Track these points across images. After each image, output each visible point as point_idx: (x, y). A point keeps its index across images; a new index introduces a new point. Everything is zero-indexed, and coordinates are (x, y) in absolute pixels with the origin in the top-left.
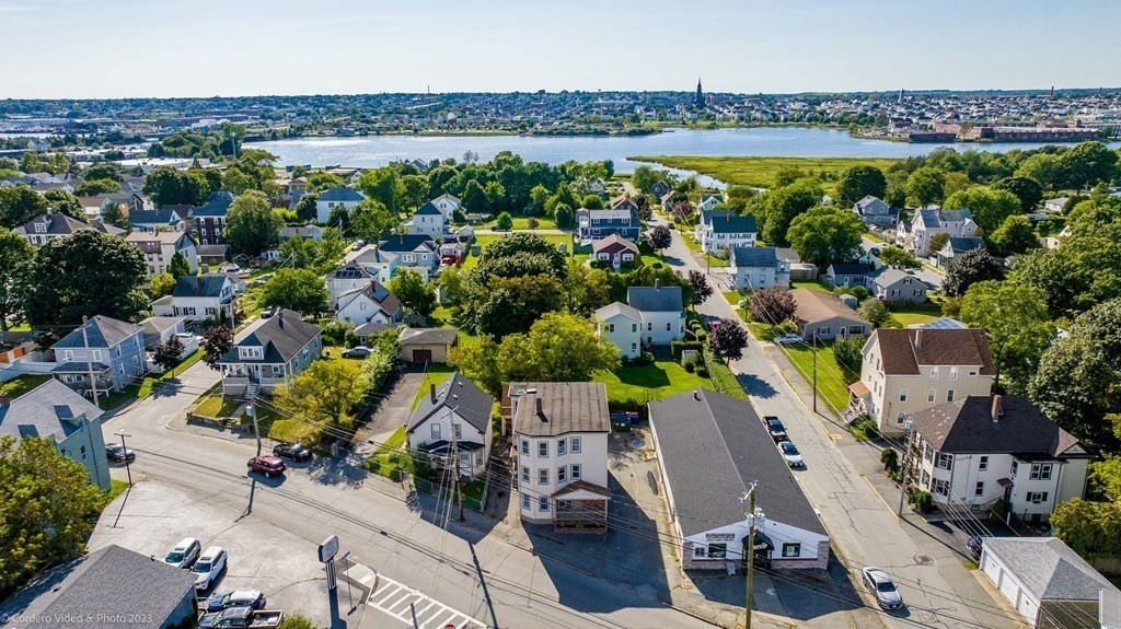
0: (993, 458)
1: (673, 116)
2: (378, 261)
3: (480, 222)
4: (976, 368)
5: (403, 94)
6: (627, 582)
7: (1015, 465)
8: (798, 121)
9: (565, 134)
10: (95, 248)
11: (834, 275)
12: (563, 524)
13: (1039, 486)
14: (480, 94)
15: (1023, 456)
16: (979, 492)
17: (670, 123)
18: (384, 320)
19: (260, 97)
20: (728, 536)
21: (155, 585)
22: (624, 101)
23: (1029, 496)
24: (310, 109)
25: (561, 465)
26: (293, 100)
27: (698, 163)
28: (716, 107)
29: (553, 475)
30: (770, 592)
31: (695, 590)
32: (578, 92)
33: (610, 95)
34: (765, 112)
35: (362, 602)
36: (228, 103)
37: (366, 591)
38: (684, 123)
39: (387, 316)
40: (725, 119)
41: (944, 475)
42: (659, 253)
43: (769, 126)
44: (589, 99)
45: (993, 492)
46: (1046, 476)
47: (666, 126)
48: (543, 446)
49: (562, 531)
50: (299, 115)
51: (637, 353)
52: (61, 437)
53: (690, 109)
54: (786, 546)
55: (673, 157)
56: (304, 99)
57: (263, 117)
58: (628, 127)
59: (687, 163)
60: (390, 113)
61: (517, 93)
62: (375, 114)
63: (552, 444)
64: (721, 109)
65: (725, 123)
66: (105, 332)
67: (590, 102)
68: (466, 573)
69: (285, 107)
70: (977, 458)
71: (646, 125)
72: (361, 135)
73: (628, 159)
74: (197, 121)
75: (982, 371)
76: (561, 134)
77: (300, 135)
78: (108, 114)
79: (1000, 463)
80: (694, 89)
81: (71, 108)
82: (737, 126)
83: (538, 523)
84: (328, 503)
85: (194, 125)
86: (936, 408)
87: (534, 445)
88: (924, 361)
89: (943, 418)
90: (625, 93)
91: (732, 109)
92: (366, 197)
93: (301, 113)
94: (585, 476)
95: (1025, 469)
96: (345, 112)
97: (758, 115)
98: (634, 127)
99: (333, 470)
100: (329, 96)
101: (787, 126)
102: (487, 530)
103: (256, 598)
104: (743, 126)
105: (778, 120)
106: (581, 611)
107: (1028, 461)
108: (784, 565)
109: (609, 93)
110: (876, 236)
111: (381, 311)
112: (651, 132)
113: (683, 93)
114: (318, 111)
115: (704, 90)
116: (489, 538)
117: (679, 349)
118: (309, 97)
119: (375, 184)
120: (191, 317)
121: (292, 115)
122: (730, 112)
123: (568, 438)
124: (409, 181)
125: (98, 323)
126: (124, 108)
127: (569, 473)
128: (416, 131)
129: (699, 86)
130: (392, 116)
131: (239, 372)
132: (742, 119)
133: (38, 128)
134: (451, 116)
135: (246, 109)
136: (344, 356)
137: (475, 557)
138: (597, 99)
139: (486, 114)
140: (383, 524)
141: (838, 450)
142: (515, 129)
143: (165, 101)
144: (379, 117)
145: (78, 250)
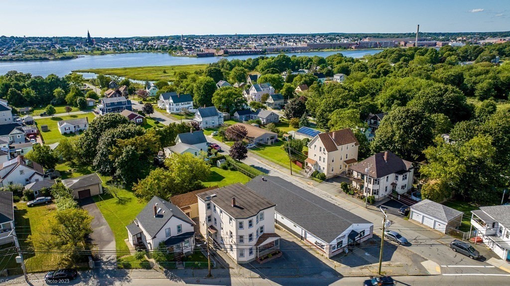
0: (390, 176)
1: (79, 49)
3: (29, 112)
4: (353, 144)
6: (315, 274)
7: (397, 177)
8: (142, 50)
9: (22, 60)
11: (238, 116)
12: (263, 259)
13: (404, 183)
15: (400, 173)
16: (386, 190)
17: (80, 52)
20: (344, 236)
23: (402, 187)
25: (250, 233)
28: (100, 44)
30: (366, 254)
31: (343, 265)
32: (12, 37)
34: (125, 46)
38: (87, 53)
40: (107, 50)
41: (376, 187)
42: (148, 116)
44: (22, 41)
45: (390, 189)
46: (406, 178)
47: (77, 54)
49: (264, 261)
53: (86, 46)
54: (361, 233)
58: (58, 56)
59: (107, 72)
63: (255, 219)
64: (103, 45)
65: (108, 52)
67: (24, 43)
70: (386, 177)
71: (67, 54)
80: (85, 36)
82: (114, 53)
83: (252, 261)
87: (246, 222)
88: (338, 144)
94: (266, 231)
95: (400, 177)
98: (61, 55)
101: (138, 52)
104: (117, 53)
105: (133, 50)
108: (360, 241)
111: (36, 173)
112: (72, 57)
113: (77, 37)
117: (215, 160)
122: (107, 46)
123: (259, 214)
127: (259, 231)
129: (88, 34)
132: (116, 50)
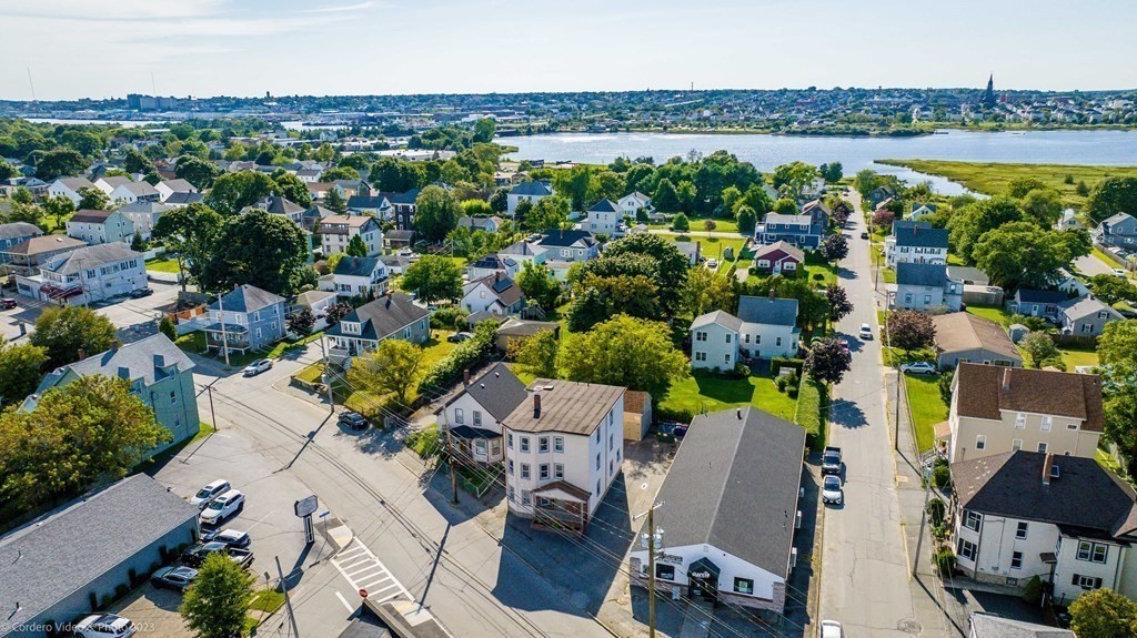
0: (1034, 527)
1: (953, 116)
2: (525, 254)
3: (661, 222)
4: (1077, 421)
5: (667, 91)
6: (567, 586)
7: (1060, 539)
8: (1111, 122)
9: (821, 134)
10: (259, 227)
11: (1019, 302)
12: (538, 521)
13: (1090, 569)
14: (745, 91)
15: (1068, 530)
16: (1016, 563)
17: (947, 123)
18: (500, 311)
19: (531, 94)
20: (676, 558)
21: (161, 511)
22: (904, 99)
23: (1076, 579)
24: (575, 106)
25: (544, 462)
26: (559, 97)
27: (954, 169)
28: (1009, 107)
29: (535, 472)
30: (704, 624)
31: (629, 607)
32: (852, 90)
33: (889, 92)
34: (1069, 113)
35: (328, 558)
36: (502, 98)
37: (336, 548)
38: (963, 124)
39: (503, 306)
40: (1016, 120)
41: (971, 536)
42: (833, 264)
43: (1070, 129)
44: (862, 97)
45: (1032, 566)
46: (1100, 558)
47: (941, 127)
48: (544, 441)
49: (537, 527)
50: (561, 111)
51: (731, 365)
52: (150, 380)
53: (976, 109)
54: (737, 580)
55: (928, 162)
56: (570, 96)
57: (528, 113)
58: (893, 128)
59: (940, 169)
60: (647, 110)
61: (786, 90)
62: (632, 110)
63: (534, 441)
64: (1014, 109)
65: (1014, 125)
66: (248, 299)
67: (863, 100)
68: (428, 550)
69: (552, 103)
70: (1013, 523)
71: (915, 124)
72: (611, 131)
73: (875, 162)
74: (467, 116)
75: (1084, 426)
76: (815, 133)
77: (554, 131)
78: (397, 108)
79: (1042, 534)
80: (984, 87)
81: (370, 103)
82: (1030, 128)
83: (521, 516)
84: (355, 469)
85: (464, 119)
86: (984, 459)
87: (517, 437)
88: (1008, 404)
89: (984, 471)
90: (906, 91)
91: (1028, 108)
92: (554, 192)
93: (564, 109)
94: (568, 477)
95: (1070, 546)
96: (605, 109)
97: (1060, 116)
98: (901, 127)
99: (378, 442)
100: (594, 93)
101: (1095, 129)
102: (471, 514)
103: (239, 537)
104: (1036, 129)
105: (1086, 121)
106: (505, 604)
107: (1073, 536)
108: (735, 600)
109: (888, 90)
110: (1116, 261)
111: (498, 301)
112: (921, 133)
113: (975, 90)
114: (579, 108)
115: (996, 87)
116: (471, 522)
117: (778, 365)
118: (575, 94)
119: (568, 180)
120: (346, 293)
121: (555, 111)
122: (1025, 113)
123: (551, 437)
124: (606, 178)
125: (245, 291)
126: (413, 103)
127: (552, 472)
128: (665, 128)
129: (991, 83)
130: (649, 113)
131: (344, 344)
132: (1037, 120)
133: (338, 121)
134: (707, 113)
135: (516, 105)
136: (449, 340)
137: (445, 538)
138: (872, 97)
139: (743, 111)
140: (386, 495)
141: (895, 494)
142: (768, 128)
143: (448, 96)
144: (635, 114)
145: (246, 228)
